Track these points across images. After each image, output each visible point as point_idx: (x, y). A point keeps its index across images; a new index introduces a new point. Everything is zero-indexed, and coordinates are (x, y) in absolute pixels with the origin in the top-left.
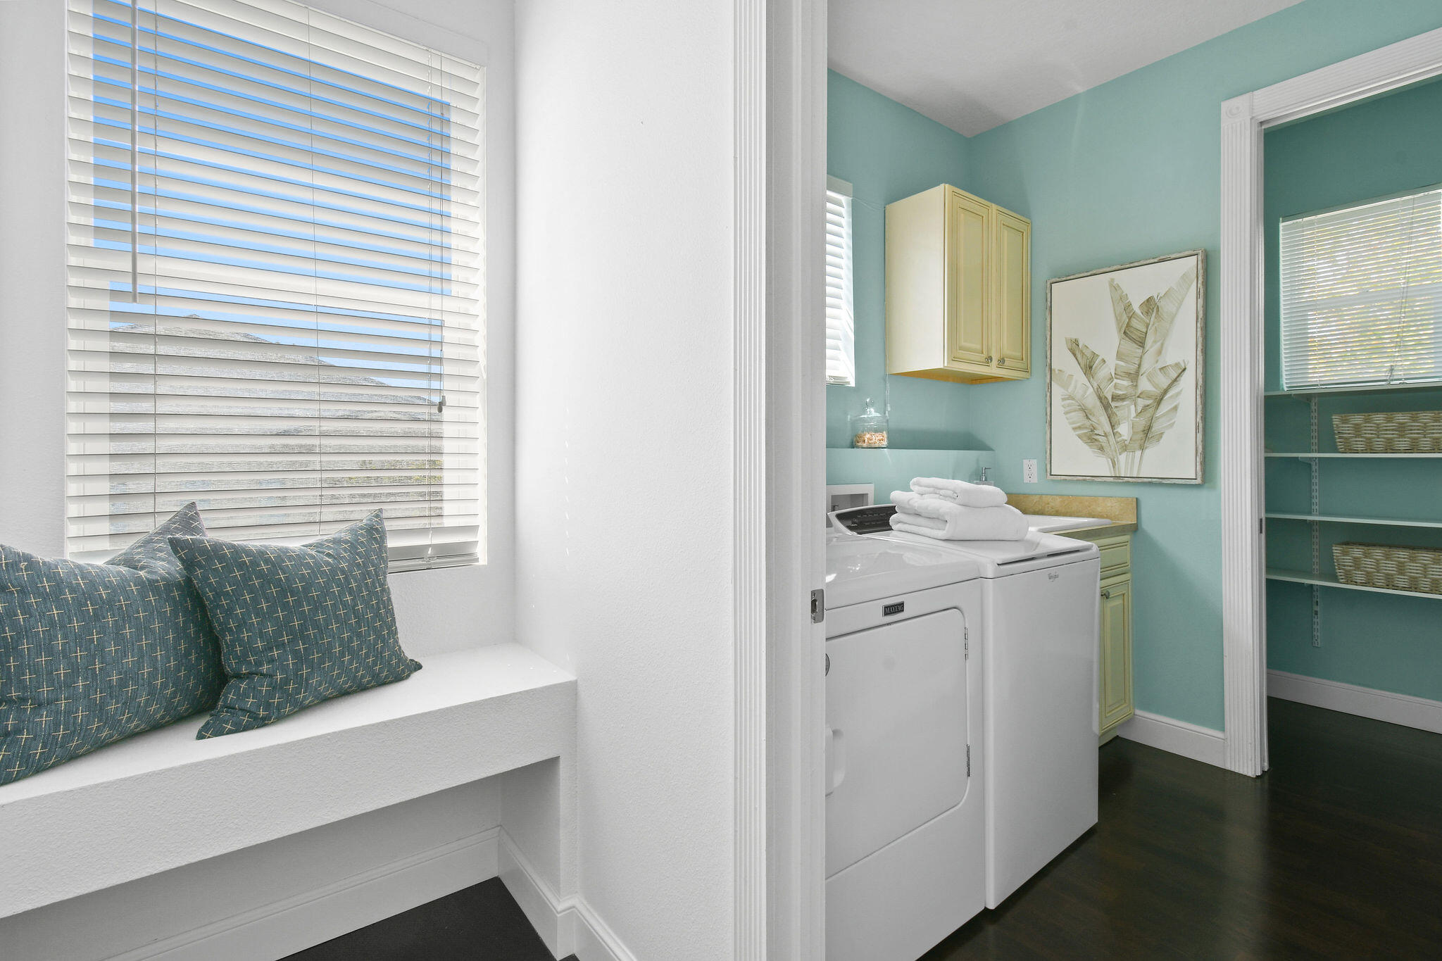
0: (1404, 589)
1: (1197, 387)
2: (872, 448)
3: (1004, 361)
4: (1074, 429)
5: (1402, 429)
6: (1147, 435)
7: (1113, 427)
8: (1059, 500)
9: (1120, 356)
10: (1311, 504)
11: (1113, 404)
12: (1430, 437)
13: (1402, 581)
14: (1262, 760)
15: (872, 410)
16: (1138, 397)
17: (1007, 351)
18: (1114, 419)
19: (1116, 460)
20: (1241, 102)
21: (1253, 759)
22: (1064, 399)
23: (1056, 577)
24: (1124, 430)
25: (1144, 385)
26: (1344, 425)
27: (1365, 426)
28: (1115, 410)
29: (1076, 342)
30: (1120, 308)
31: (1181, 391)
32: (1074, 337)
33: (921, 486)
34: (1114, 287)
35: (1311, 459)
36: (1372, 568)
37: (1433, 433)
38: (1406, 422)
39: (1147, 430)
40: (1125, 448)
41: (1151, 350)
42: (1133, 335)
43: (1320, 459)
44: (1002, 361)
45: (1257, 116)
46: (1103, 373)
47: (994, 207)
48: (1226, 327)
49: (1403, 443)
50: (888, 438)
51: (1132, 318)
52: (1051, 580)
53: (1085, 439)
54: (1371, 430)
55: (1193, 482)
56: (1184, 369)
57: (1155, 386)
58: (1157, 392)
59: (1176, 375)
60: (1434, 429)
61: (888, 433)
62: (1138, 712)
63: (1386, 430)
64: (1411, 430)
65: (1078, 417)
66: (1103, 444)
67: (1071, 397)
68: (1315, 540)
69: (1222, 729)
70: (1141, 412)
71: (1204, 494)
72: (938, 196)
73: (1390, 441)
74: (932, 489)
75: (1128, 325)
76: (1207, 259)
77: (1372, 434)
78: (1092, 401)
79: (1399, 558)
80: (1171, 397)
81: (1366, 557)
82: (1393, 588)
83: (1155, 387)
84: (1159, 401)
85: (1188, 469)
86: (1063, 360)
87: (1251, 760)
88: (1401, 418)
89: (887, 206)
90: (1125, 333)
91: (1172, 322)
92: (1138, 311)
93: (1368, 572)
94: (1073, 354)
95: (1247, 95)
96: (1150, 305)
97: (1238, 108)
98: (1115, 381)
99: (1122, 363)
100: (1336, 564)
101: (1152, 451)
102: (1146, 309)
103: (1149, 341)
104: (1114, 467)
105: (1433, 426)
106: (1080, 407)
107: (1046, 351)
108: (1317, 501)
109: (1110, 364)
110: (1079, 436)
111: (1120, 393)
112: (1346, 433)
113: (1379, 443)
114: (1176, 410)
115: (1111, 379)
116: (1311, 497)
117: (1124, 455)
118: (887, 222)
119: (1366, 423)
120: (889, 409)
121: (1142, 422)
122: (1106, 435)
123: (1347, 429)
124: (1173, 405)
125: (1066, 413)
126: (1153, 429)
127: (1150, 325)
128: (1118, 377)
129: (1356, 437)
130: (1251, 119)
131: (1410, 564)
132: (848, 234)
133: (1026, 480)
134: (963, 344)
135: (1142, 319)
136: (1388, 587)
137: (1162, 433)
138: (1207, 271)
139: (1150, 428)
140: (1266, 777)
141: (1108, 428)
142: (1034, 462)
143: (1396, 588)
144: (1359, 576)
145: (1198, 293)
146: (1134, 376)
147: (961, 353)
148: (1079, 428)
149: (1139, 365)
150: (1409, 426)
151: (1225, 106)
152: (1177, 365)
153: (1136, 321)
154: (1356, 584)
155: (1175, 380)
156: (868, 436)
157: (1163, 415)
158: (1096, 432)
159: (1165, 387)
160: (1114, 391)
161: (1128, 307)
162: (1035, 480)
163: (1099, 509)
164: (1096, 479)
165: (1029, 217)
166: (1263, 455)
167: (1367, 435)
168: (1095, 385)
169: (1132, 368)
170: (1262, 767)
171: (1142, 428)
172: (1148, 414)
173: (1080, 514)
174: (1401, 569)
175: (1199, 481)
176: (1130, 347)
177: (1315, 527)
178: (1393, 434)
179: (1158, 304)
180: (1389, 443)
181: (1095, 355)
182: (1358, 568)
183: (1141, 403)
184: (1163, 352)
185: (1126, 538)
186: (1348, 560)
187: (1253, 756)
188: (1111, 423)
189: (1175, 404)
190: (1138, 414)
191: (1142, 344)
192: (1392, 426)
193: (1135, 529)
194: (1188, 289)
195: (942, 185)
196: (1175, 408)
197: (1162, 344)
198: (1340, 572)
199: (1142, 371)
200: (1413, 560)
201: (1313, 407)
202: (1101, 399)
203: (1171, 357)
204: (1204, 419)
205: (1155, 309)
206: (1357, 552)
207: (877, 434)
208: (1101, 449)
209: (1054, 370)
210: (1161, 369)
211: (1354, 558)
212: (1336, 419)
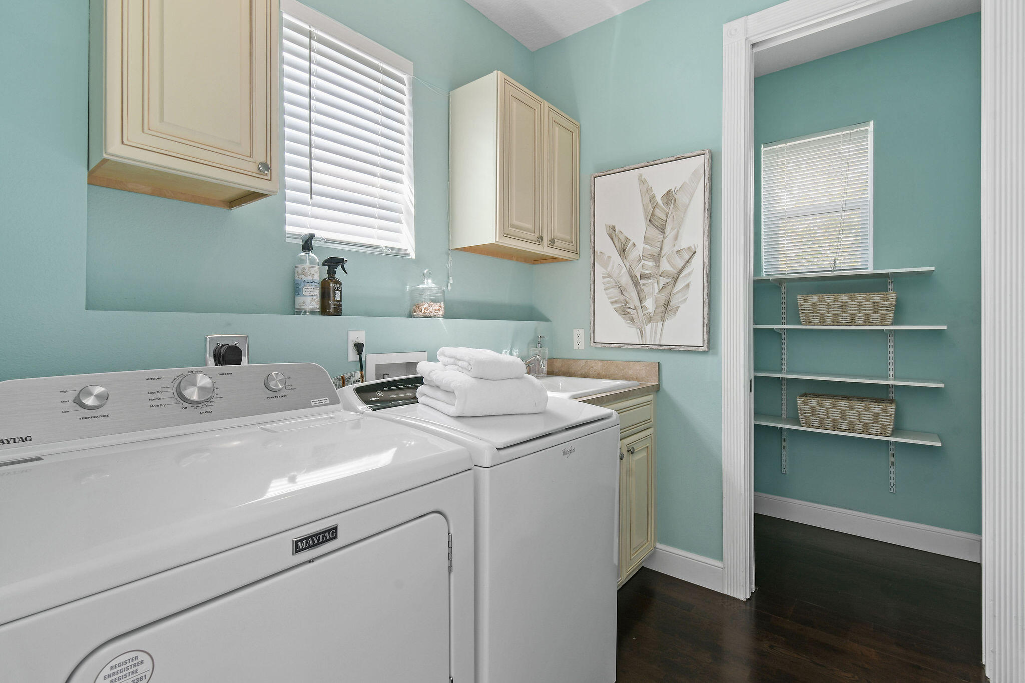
0: (845, 431)
1: (704, 268)
2: (428, 317)
3: (554, 242)
4: (612, 303)
5: (844, 306)
6: (666, 308)
7: (641, 301)
8: (600, 364)
9: (646, 240)
10: (781, 364)
11: (642, 282)
12: (863, 313)
13: (844, 425)
14: (751, 584)
15: (430, 281)
16: (660, 276)
17: (557, 234)
18: (642, 295)
19: (643, 330)
20: (738, 24)
21: (744, 586)
22: (604, 277)
23: (571, 451)
24: (649, 304)
25: (665, 266)
26: (806, 302)
27: (820, 305)
28: (642, 287)
29: (613, 228)
30: (647, 200)
31: (692, 271)
32: (611, 223)
33: (445, 356)
34: (643, 182)
35: (781, 329)
36: (823, 415)
37: (865, 310)
38: (847, 302)
39: (667, 304)
40: (650, 320)
41: (670, 235)
42: (657, 223)
43: (787, 330)
44: (552, 242)
45: (751, 37)
46: (634, 254)
47: (546, 104)
48: (726, 217)
49: (845, 318)
50: (444, 308)
51: (656, 208)
52: (566, 456)
53: (620, 311)
54: (824, 307)
55: (701, 349)
56: (695, 252)
57: (673, 266)
58: (675, 272)
59: (688, 257)
60: (866, 307)
61: (445, 304)
62: (659, 546)
63: (834, 307)
64: (851, 307)
65: (615, 292)
66: (633, 316)
67: (609, 276)
68: (784, 392)
69: (721, 558)
70: (662, 289)
71: (708, 359)
72: (492, 81)
73: (836, 316)
74: (452, 360)
75: (653, 214)
76: (712, 159)
77: (824, 310)
78: (625, 280)
79: (842, 406)
80: (685, 276)
81: (820, 406)
82: (838, 430)
83: (673, 268)
84: (676, 280)
85: (697, 338)
86: (604, 244)
87: (743, 586)
88: (844, 298)
89: (450, 92)
90: (650, 220)
91: (685, 212)
92: (660, 202)
93: (821, 418)
94: (611, 238)
95: (743, 19)
96: (669, 197)
97: (736, 30)
98: (643, 262)
99: (648, 247)
100: (799, 412)
101: (671, 322)
102: (666, 200)
103: (668, 228)
104: (641, 336)
105: (866, 304)
106: (616, 284)
107: (591, 235)
108: (785, 362)
109: (639, 248)
110: (616, 309)
111: (647, 272)
112: (806, 310)
113: (829, 318)
114: (689, 287)
115: (640, 260)
116: (781, 359)
117: (650, 325)
118: (450, 106)
119: (820, 302)
120: (451, 281)
121: (663, 297)
122: (636, 309)
123: (807, 306)
124: (686, 283)
125: (606, 289)
126: (671, 304)
127: (670, 214)
128: (645, 258)
129: (813, 313)
130: (746, 39)
131: (849, 411)
132: (409, 112)
133: (576, 347)
134: (515, 222)
135: (663, 209)
136: (834, 429)
137: (678, 307)
138: (712, 168)
139: (669, 302)
140: (753, 599)
141: (638, 303)
142: (582, 331)
143: (840, 430)
144: (815, 421)
145: (705, 187)
146: (657, 258)
147: (512, 231)
148: (616, 302)
149: (661, 249)
150: (850, 304)
151: (726, 27)
152: (689, 248)
153: (658, 210)
154: (813, 427)
155: (688, 262)
156: (426, 306)
157: (679, 292)
158: (629, 306)
159: (680, 267)
160: (642, 270)
161: (653, 198)
162: (582, 347)
163: (630, 372)
164: (628, 346)
165: (578, 120)
166: (752, 326)
167: (821, 311)
168: (628, 266)
169: (655, 251)
170: (751, 589)
171: (663, 303)
172: (667, 291)
173: (616, 376)
174: (843, 416)
175: (705, 348)
176: (654, 233)
177: (784, 382)
178: (838, 311)
179: (675, 196)
180: (836, 317)
181: (627, 239)
182: (814, 415)
183: (663, 281)
184: (679, 238)
185: (650, 397)
186: (807, 409)
187: (744, 582)
188: (639, 298)
189: (688, 282)
190: (660, 291)
191: (663, 231)
192: (838, 304)
193: (657, 389)
194: (698, 184)
195: (495, 72)
196: (688, 286)
197: (678, 231)
198: (802, 418)
199: (663, 253)
200: (851, 408)
201: (783, 290)
202: (632, 277)
203: (685, 242)
204: (710, 295)
205: (673, 200)
206: (813, 402)
207: (435, 304)
208: (632, 320)
209: (597, 253)
210: (677, 252)
211: (812, 407)
212: (800, 299)
